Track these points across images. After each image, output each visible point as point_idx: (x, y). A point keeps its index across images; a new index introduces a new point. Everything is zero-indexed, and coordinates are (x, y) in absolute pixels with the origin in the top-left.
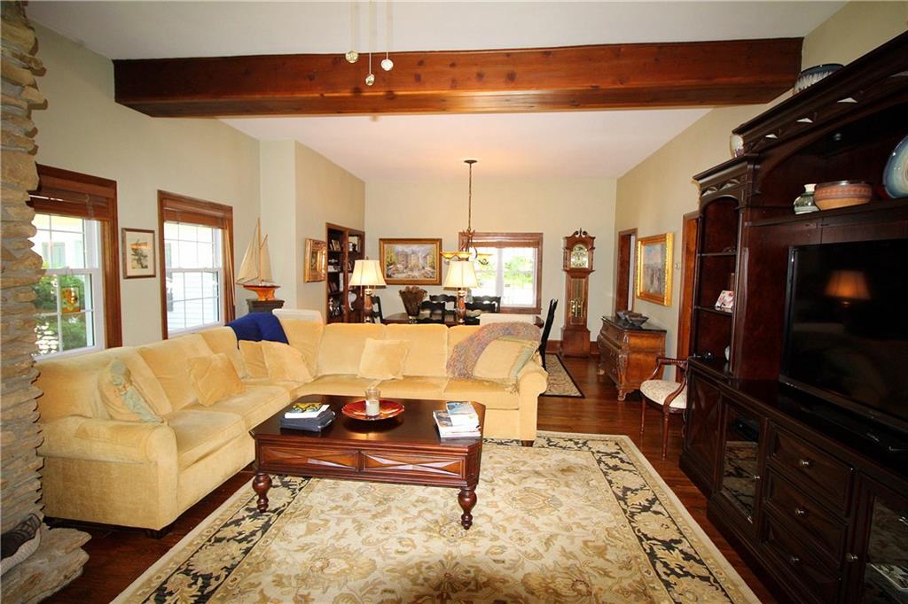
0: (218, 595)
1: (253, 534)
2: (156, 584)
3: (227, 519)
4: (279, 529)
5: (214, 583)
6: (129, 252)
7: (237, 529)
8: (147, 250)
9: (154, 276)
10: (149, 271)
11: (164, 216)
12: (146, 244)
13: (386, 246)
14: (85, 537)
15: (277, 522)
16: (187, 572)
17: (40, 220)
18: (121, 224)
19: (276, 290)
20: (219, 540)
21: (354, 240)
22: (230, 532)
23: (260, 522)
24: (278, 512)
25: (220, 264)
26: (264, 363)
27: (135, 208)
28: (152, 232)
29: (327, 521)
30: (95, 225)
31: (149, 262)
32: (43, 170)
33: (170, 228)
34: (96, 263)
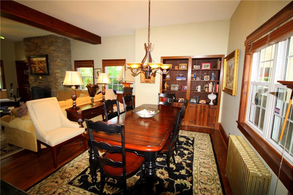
6: (96, 73)
12: (99, 72)
18: (95, 68)
28: (101, 69)
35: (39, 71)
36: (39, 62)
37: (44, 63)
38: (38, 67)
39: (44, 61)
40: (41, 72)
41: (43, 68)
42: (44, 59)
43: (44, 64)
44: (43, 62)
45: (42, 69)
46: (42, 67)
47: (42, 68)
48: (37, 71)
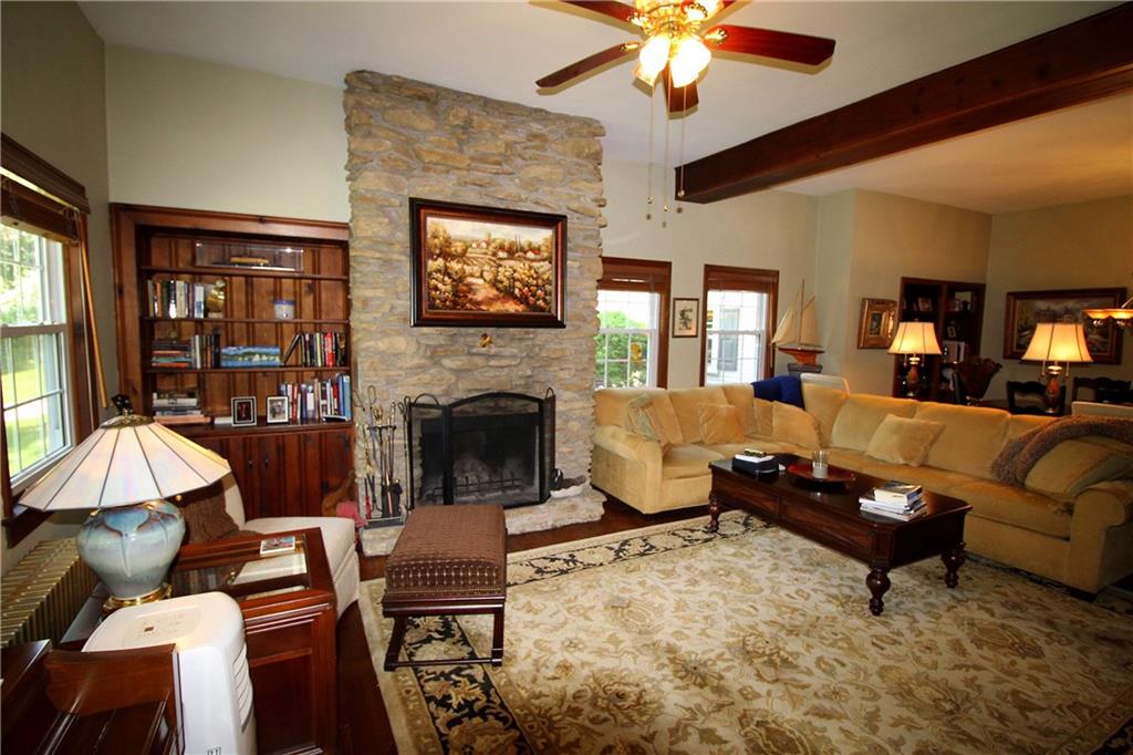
0: (652, 556)
1: (697, 540)
2: (626, 538)
3: (689, 527)
4: (715, 545)
5: (654, 551)
6: (678, 316)
7: (690, 534)
8: (692, 315)
9: (696, 336)
10: (693, 332)
11: (708, 286)
12: (691, 310)
13: (1018, 302)
14: (604, 499)
15: (718, 541)
16: (644, 540)
17: (603, 294)
18: (673, 295)
19: (818, 356)
20: (674, 534)
21: (966, 296)
22: (683, 533)
23: (707, 536)
24: (724, 536)
25: (764, 328)
26: (771, 422)
27: (685, 281)
28: (697, 300)
29: (753, 555)
30: (656, 296)
31: (693, 325)
32: (606, 261)
33: (713, 296)
34: (655, 326)
35: (490, 301)
36: (502, 248)
37: (532, 261)
38: (488, 276)
39: (536, 250)
40: (512, 307)
41: (527, 285)
42: (541, 236)
43: (535, 264)
44: (530, 255)
45: (517, 291)
46: (521, 281)
47: (518, 284)
48: (478, 303)
